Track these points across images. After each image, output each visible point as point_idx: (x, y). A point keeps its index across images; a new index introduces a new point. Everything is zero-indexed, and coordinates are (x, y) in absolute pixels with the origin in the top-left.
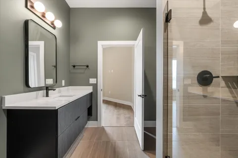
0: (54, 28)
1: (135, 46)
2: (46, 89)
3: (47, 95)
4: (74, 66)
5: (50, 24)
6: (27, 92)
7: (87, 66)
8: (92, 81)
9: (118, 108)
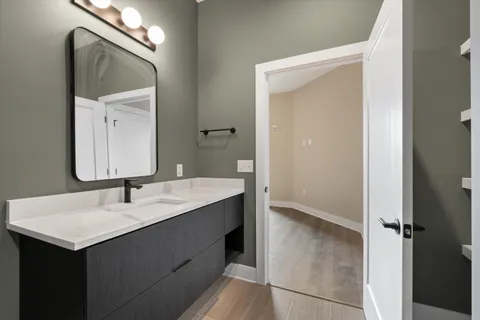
0: (153, 48)
1: (364, 60)
2: (126, 186)
3: (127, 200)
4: (206, 132)
5: (142, 40)
6: (64, 193)
7: (233, 131)
8: (244, 166)
9: (320, 234)
